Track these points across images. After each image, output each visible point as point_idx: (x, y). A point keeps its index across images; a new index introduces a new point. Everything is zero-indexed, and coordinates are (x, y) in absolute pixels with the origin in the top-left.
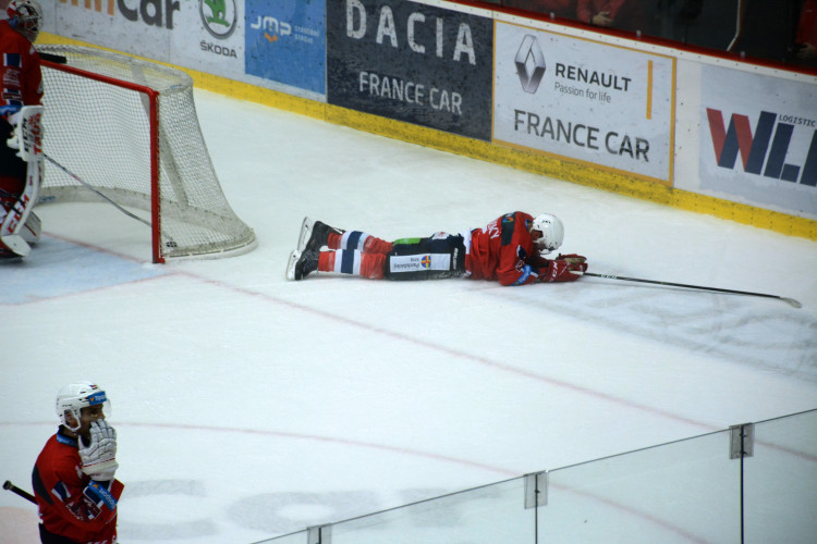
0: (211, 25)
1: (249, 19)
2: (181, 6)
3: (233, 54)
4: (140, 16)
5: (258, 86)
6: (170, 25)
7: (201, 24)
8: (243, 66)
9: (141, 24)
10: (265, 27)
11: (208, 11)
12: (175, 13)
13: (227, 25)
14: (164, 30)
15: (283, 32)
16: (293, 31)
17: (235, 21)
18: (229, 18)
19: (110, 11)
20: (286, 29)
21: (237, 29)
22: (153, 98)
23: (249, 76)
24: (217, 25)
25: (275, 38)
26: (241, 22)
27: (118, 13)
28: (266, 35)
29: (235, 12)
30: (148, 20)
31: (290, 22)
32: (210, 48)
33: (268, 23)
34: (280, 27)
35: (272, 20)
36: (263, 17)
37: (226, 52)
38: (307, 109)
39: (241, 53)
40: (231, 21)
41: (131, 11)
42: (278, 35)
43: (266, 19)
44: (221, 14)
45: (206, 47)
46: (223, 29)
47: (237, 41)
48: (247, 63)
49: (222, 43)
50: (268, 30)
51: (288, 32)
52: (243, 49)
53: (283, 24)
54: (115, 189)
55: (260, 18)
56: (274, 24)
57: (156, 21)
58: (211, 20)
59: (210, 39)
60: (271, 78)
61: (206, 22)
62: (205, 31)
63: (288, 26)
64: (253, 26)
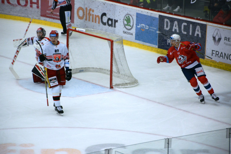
0: (126, 27)
1: (137, 25)
2: (118, 21)
3: (132, 34)
4: (107, 24)
5: (139, 43)
6: (115, 27)
7: (124, 26)
8: (135, 38)
9: (107, 26)
10: (141, 27)
11: (126, 22)
12: (117, 23)
13: (131, 26)
14: (113, 28)
15: (146, 28)
16: (149, 28)
17: (133, 25)
18: (131, 24)
19: (99, 23)
20: (147, 27)
21: (133, 27)
22: (112, 42)
23: (136, 40)
24: (128, 26)
25: (144, 30)
26: (135, 25)
27: (101, 23)
28: (142, 29)
29: (133, 23)
30: (109, 25)
31: (148, 25)
32: (126, 33)
33: (142, 26)
34: (145, 27)
35: (143, 25)
36: (141, 24)
37: (130, 34)
38: (152, 49)
39: (134, 34)
40: (132, 25)
41: (104, 23)
42: (145, 29)
43: (142, 25)
44: (129, 23)
45: (125, 32)
46: (129, 28)
47: (133, 31)
48: (136, 37)
49: (129, 31)
50: (142, 28)
51: (148, 28)
52: (135, 33)
53: (146, 26)
54: (100, 68)
55: (140, 24)
56: (144, 26)
57: (111, 25)
58: (126, 25)
59: (126, 30)
60: (142, 41)
61: (125, 25)
62: (124, 28)
63: (148, 26)
64: (138, 27)
